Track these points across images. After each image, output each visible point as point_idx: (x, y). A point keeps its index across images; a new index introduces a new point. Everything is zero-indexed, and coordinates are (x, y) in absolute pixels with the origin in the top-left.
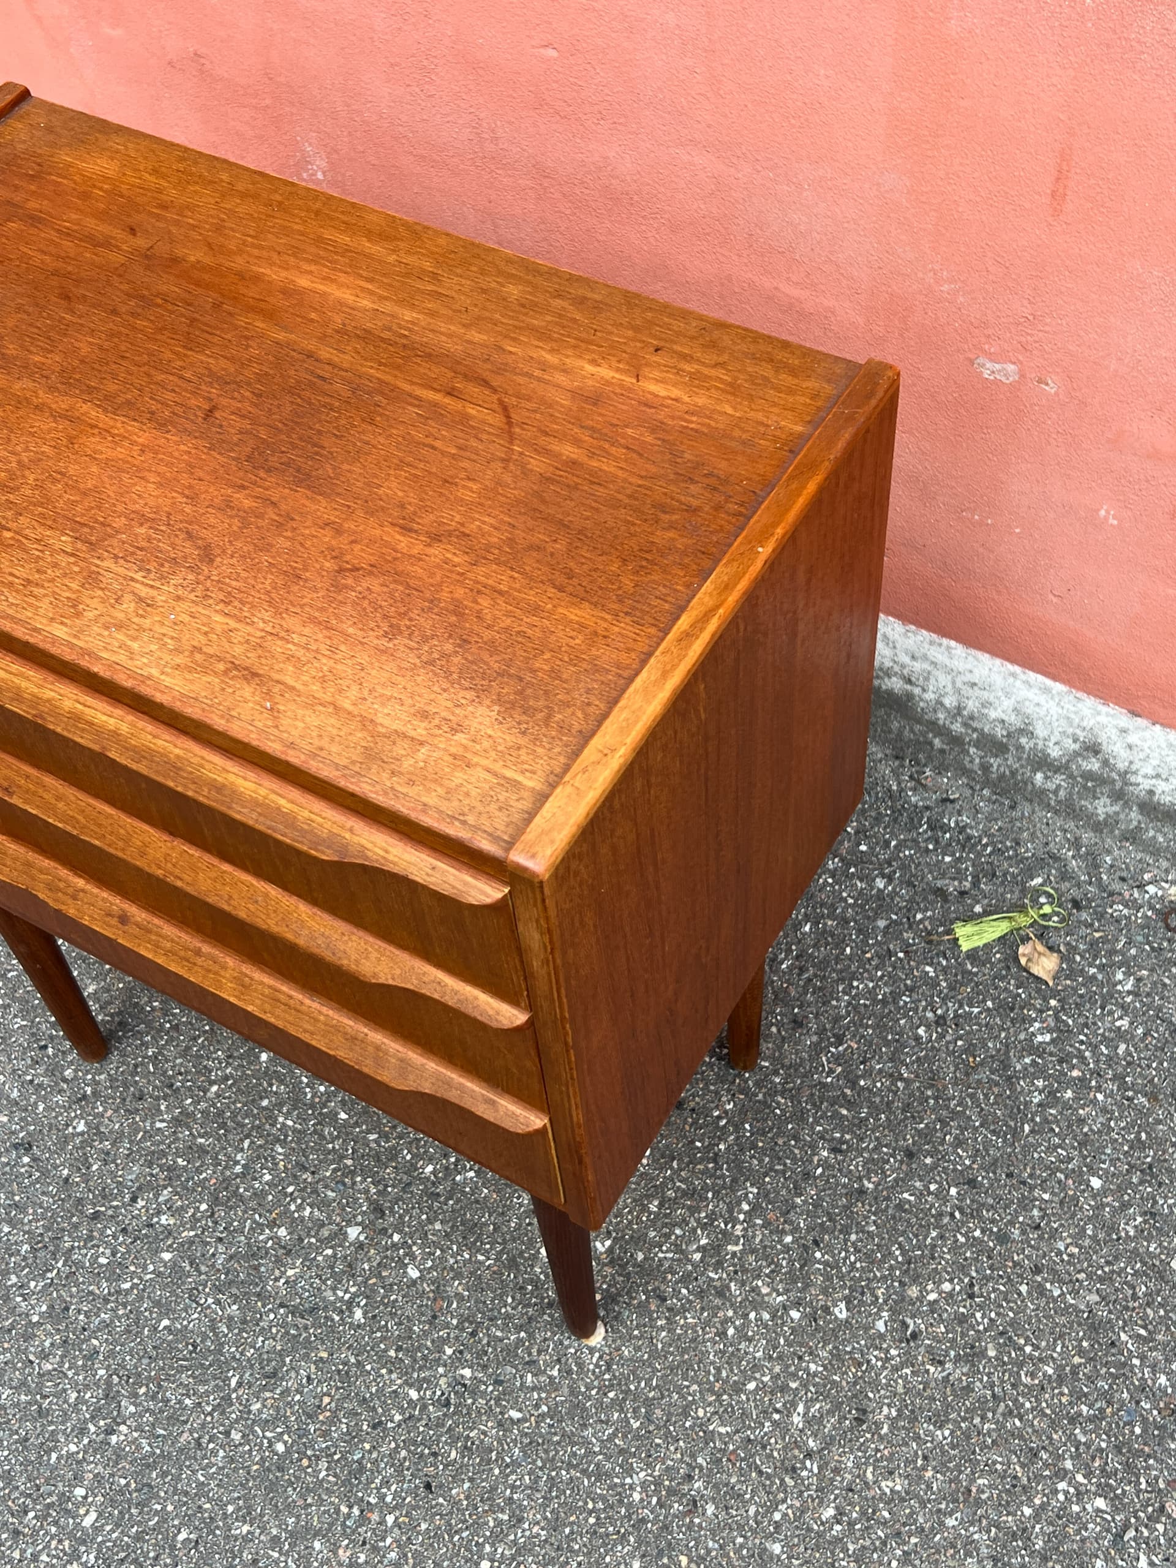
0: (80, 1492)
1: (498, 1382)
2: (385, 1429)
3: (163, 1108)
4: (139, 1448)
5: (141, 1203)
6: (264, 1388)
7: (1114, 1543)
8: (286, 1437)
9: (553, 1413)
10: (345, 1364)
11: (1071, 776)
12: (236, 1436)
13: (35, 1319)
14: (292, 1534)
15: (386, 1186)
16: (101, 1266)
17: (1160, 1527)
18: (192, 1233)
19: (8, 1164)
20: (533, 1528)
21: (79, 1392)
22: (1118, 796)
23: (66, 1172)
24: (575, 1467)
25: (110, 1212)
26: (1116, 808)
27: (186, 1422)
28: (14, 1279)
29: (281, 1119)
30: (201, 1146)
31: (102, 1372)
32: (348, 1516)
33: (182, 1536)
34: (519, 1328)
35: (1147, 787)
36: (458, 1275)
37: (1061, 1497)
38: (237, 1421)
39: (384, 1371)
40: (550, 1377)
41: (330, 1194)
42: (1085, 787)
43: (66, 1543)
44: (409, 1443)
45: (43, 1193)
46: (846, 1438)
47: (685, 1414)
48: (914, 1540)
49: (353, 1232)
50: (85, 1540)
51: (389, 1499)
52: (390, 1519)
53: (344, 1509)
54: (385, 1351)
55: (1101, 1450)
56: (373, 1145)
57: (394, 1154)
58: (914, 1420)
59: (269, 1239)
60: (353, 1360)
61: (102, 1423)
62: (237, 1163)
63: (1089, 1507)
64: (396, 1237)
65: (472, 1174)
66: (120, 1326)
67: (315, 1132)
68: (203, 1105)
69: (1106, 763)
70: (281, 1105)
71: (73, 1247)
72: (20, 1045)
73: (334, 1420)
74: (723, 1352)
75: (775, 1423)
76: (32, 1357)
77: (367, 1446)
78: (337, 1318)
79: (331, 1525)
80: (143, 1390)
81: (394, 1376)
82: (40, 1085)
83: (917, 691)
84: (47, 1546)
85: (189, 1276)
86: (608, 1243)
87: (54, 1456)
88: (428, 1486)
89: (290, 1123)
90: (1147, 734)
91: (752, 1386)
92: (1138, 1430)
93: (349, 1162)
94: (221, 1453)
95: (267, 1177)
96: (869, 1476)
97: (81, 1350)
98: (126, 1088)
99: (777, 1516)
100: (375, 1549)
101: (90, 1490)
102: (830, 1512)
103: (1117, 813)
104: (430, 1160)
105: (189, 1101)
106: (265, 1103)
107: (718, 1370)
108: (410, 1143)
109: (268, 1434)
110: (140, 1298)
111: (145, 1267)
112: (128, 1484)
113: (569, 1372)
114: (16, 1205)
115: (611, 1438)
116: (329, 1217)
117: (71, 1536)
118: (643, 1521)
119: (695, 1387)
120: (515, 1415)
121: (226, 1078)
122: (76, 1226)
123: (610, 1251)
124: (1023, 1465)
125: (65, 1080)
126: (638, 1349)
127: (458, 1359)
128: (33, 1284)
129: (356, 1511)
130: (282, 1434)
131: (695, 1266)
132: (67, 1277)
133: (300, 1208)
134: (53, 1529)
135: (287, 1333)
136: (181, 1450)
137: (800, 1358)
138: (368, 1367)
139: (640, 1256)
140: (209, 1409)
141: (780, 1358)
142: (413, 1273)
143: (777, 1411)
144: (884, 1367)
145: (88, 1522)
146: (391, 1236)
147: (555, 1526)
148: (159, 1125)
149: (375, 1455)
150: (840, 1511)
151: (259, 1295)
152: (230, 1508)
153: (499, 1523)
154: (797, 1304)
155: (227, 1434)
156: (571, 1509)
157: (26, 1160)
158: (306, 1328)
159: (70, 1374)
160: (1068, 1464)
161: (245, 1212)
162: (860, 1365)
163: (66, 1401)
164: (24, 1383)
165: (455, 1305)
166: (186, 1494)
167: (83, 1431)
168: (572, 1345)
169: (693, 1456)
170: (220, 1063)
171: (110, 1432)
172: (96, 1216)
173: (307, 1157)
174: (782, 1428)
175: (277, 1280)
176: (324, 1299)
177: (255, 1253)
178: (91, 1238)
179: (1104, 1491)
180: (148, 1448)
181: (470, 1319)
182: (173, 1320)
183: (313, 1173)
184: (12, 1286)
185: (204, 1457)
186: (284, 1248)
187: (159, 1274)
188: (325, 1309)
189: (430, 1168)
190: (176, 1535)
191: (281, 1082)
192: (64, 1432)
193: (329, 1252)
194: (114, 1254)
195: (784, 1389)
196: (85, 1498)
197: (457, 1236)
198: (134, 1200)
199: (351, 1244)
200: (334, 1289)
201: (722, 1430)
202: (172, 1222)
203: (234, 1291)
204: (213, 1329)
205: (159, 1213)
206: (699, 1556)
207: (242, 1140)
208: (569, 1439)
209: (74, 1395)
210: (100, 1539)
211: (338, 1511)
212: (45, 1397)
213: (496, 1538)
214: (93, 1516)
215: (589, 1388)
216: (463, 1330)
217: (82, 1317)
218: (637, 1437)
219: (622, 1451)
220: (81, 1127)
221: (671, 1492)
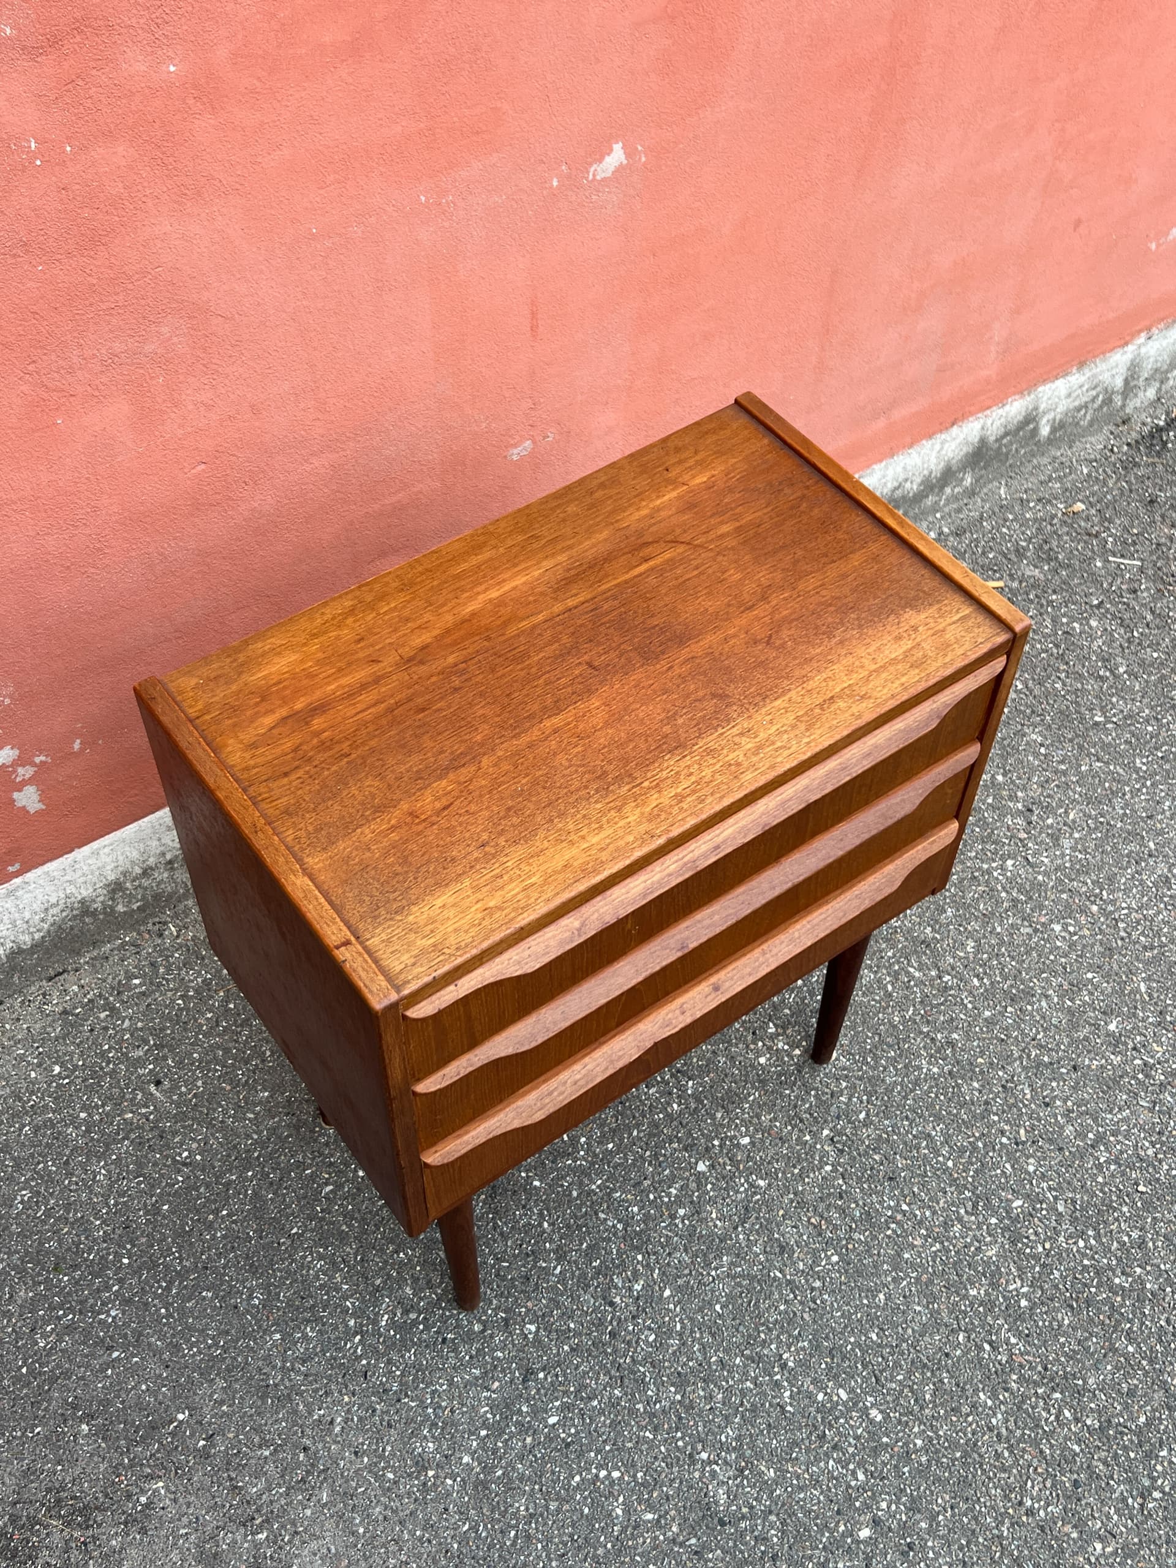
0: (820, 1397)
1: (838, 1118)
2: (846, 1192)
3: (544, 1265)
4: (803, 1349)
5: (617, 1300)
6: (790, 1257)
7: (1032, 866)
8: (829, 1253)
9: (869, 1095)
10: (792, 1201)
12: (818, 1284)
13: (678, 1397)
14: (895, 1269)
15: (676, 1136)
16: (655, 1340)
17: (1030, 845)
18: (657, 1271)
19: (538, 1390)
20: (937, 1132)
21: (747, 1380)
23: (566, 1348)
24: (906, 1095)
25: (615, 1323)
27: (795, 1314)
28: (640, 1406)
29: (594, 1187)
30: (589, 1247)
31: (738, 1361)
32: (894, 1231)
33: (874, 1337)
34: (808, 1093)
36: (758, 1117)
37: (1001, 877)
38: (807, 1281)
39: (807, 1180)
40: (846, 1088)
41: (667, 1172)
43: (854, 1414)
44: (859, 1180)
45: (576, 1369)
46: (936, 956)
47: (895, 1027)
48: (1003, 950)
49: (701, 1167)
50: (855, 1400)
51: (892, 1204)
52: (905, 1207)
53: (889, 1232)
54: (793, 1175)
55: (982, 850)
56: (642, 1135)
57: (655, 1125)
58: (937, 921)
59: (683, 1222)
60: (792, 1196)
61: (776, 1370)
62: (614, 1226)
63: (1011, 868)
64: (716, 1143)
65: (690, 1083)
66: (707, 1339)
67: (615, 1168)
68: (556, 1237)
70: (581, 1183)
71: (632, 1357)
72: (432, 1358)
73: (829, 1221)
74: (864, 993)
75: (916, 985)
76: (708, 1407)
77: (853, 1205)
78: (759, 1197)
79: (896, 1244)
80: (763, 1336)
81: (812, 1175)
82: (478, 1350)
84: (852, 1427)
85: (689, 1282)
86: (771, 1025)
87: (789, 1408)
88: (891, 1179)
89: (599, 1182)
91: (890, 988)
92: (977, 830)
93: (648, 1153)
94: (826, 1297)
95: (636, 1209)
96: (962, 954)
97: (716, 1371)
98: (514, 1286)
99: (970, 1006)
100: (920, 1223)
101: (821, 1389)
102: (976, 982)
104: (669, 1104)
105: (547, 1245)
106: (575, 1194)
107: (874, 1000)
108: (651, 1111)
109: (823, 1263)
110: (691, 1319)
111: (668, 1310)
112: (826, 1363)
113: (847, 1076)
114: (578, 1391)
115: (896, 1070)
116: (682, 1179)
117: (849, 1410)
118: (950, 1072)
119: (881, 1015)
120: (862, 1116)
121: (541, 1214)
122: (615, 1351)
123: (776, 1025)
124: (979, 885)
125: (483, 1331)
126: (846, 1035)
127: (815, 1135)
128: (650, 1393)
129: (893, 1226)
130: (826, 1255)
131: (805, 985)
132: (654, 1367)
133: (669, 1195)
134: (842, 1421)
135: (757, 1231)
136: (815, 1322)
137: (882, 958)
138: (800, 1188)
139: (787, 1011)
140: (792, 1296)
141: (878, 967)
142: (746, 1141)
143: (909, 981)
144: (903, 922)
145: (843, 1395)
146: (713, 1145)
147: (939, 1118)
148: (558, 1271)
149: (861, 1203)
150: (977, 976)
151: (721, 1241)
152: (865, 1301)
153: (927, 1146)
155: (813, 1289)
156: (933, 1105)
157: (541, 1375)
158: (757, 1218)
159: (731, 1383)
160: (985, 866)
161: (656, 1231)
162: (896, 932)
163: (751, 1391)
164: (726, 1417)
165: (778, 1124)
166: (846, 1327)
167: (777, 1385)
168: (828, 1068)
169: (921, 1032)
170: (526, 1215)
171: (784, 1366)
172: (613, 1335)
173: (631, 1179)
174: (920, 983)
175: (716, 1226)
176: (742, 1201)
177: (692, 1232)
178: (629, 1343)
179: (1003, 859)
180: (806, 1344)
181: (790, 1119)
182: (718, 1302)
183: (645, 1179)
184: (645, 1409)
185: (824, 1308)
186: (693, 1215)
187: (679, 1302)
188: (749, 1202)
189: (675, 1106)
190: (872, 1341)
191: (563, 1178)
192: (774, 1397)
193: (709, 1187)
194: (650, 1329)
195: (897, 973)
196: (826, 1394)
197: (731, 1107)
198: (612, 1304)
199: (710, 1171)
200: (737, 1192)
201: (911, 1012)
202: (642, 1282)
203: (711, 1256)
204: (734, 1277)
205: (630, 1289)
206: (981, 1052)
207: (598, 1218)
208: (889, 1091)
209: (748, 1384)
210: (859, 1391)
211: (889, 1237)
212: (742, 1404)
213: (937, 1153)
214: (841, 1392)
215: (861, 1069)
216: (796, 1125)
217: (691, 1364)
218: (900, 1056)
219: (906, 1066)
220: (533, 1328)
221: (938, 1051)
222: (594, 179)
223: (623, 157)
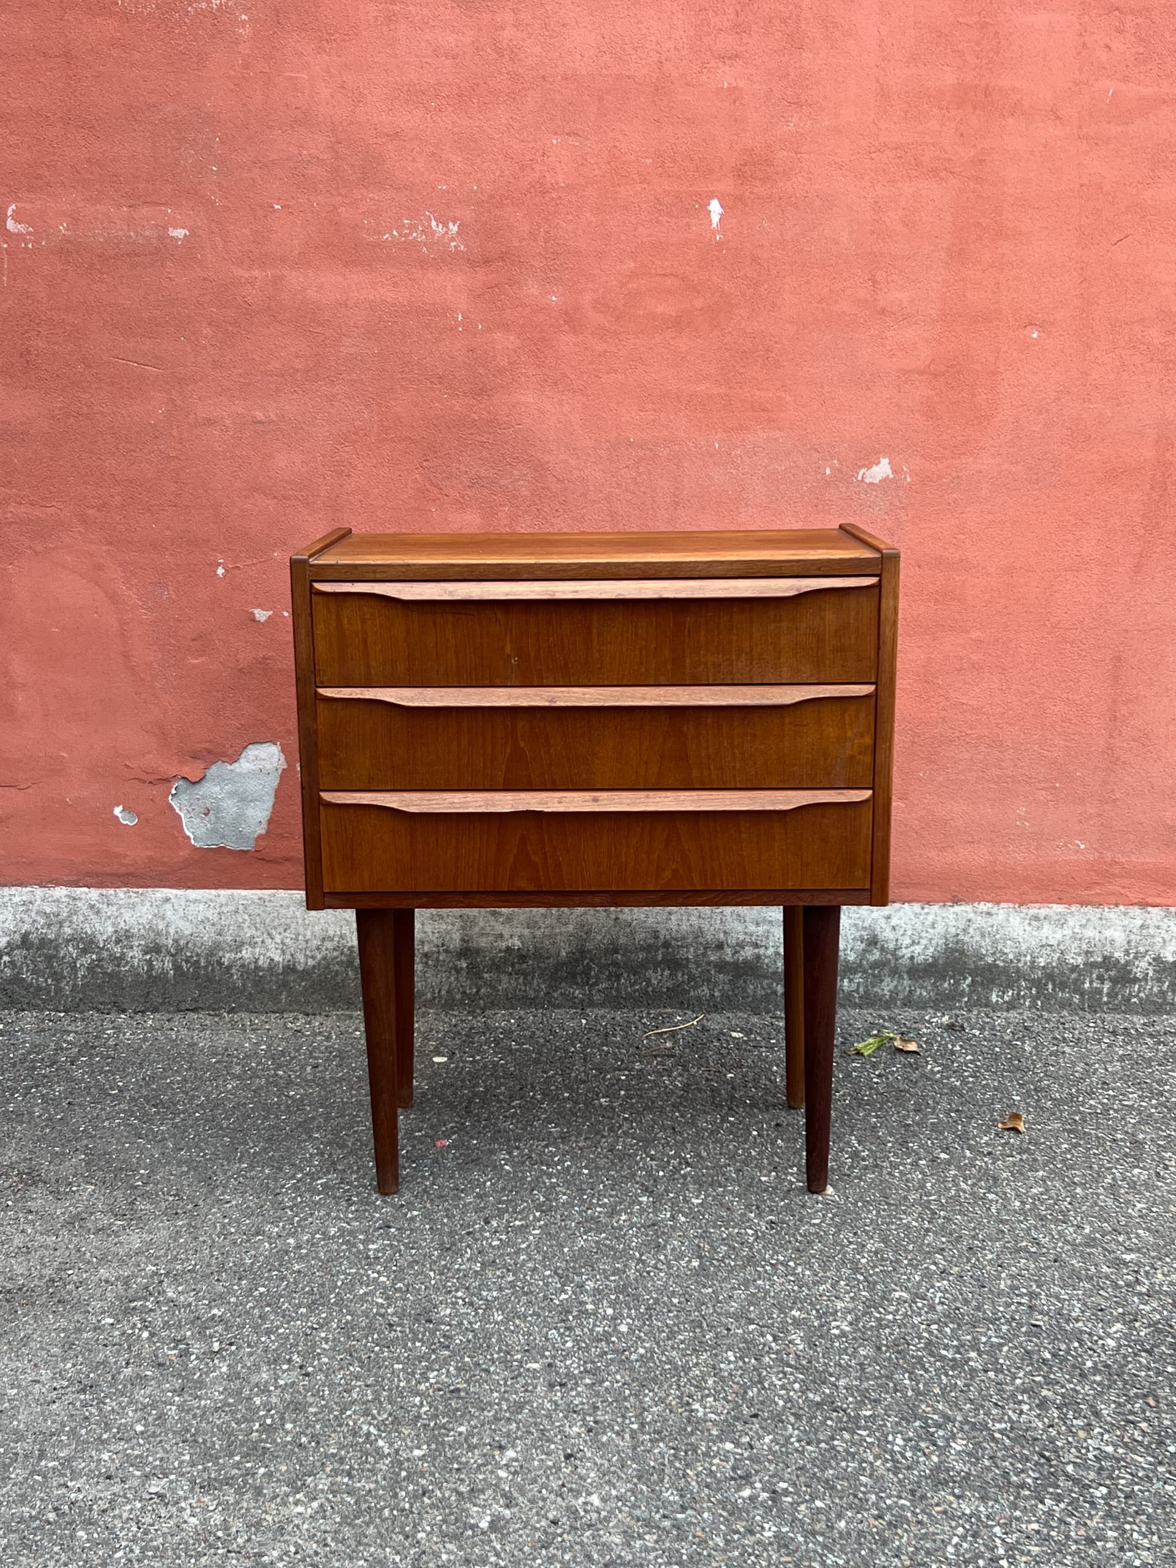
0: (590, 1307)
1: (793, 1216)
2: (749, 1243)
3: (463, 1195)
4: (608, 1285)
5: (495, 1222)
6: (658, 1251)
8: (694, 1260)
9: (836, 1215)
10: (696, 1233)
11: (865, 972)
12: (663, 1267)
13: (478, 1269)
14: (740, 1284)
15: (643, 1183)
16: (496, 1245)
18: (542, 1223)
20: (873, 1246)
21: (542, 1281)
22: (895, 972)
23: (428, 1227)
24: (871, 1225)
25: (478, 1229)
26: (895, 983)
27: (624, 1272)
28: (443, 1263)
29: (547, 1181)
30: (507, 1199)
31: (548, 1273)
32: (765, 1270)
33: (675, 1301)
34: (782, 1200)
35: (909, 955)
36: (724, 1196)
37: (1117, 1173)
38: (656, 1264)
40: (820, 1207)
41: (612, 1192)
42: (874, 976)
43: (606, 1322)
45: (421, 1235)
46: (996, 1185)
47: (907, 1199)
48: (1068, 1199)
49: (644, 1199)
50: (616, 1317)
51: (782, 1259)
52: (791, 1264)
53: (760, 1269)
54: (715, 1224)
55: (1118, 1158)
56: (617, 1175)
57: (633, 1175)
58: (1021, 1173)
59: (594, 1213)
61: (572, 1285)
62: (538, 1198)
63: (1135, 1172)
64: (671, 1194)
69: (882, 949)
70: (540, 1177)
72: (330, 1203)
73: (714, 1248)
74: (901, 1180)
75: (956, 1190)
76: (494, 1280)
77: (746, 1249)
78: (671, 1223)
79: (759, 1275)
80: (583, 1270)
81: (731, 1229)
82: (365, 1209)
83: (762, 951)
84: (595, 1325)
87: (557, 1302)
88: (798, 1250)
89: (554, 1181)
90: (901, 913)
91: (929, 1185)
93: (609, 1182)
94: (662, 1274)
95: (565, 1198)
96: (1022, 1190)
97: (523, 1270)
98: (428, 1196)
99: (994, 1211)
100: (795, 1274)
101: (595, 1304)
102: (1018, 1203)
103: (896, 987)
105: (478, 1190)
106: (529, 1179)
107: (906, 1184)
109: (682, 1262)
110: (538, 1246)
111: (527, 1238)
112: (617, 1297)
113: (828, 1204)
114: (409, 1243)
115: (878, 1214)
116: (621, 1199)
117: (604, 1319)
118: (927, 1228)
119: (900, 1192)
120: (816, 1221)
121: (491, 1179)
122: (461, 1238)
124: (1089, 1171)
125: (380, 1204)
126: (855, 1190)
127: (761, 1215)
129: (768, 1268)
130: (690, 1260)
132: (479, 1253)
133: (600, 1201)
134: (591, 1320)
135: (648, 1234)
136: (636, 1280)
137: (942, 1172)
140: (634, 1265)
141: (932, 1174)
143: (952, 1187)
144: (987, 1164)
146: (668, 1195)
148: (468, 1201)
149: (755, 1251)
150: (1022, 1202)
151: (613, 1228)
153: (854, 1248)
154: (920, 1159)
156: (888, 1235)
157: (393, 1231)
158: (656, 1230)
159: (528, 1278)
160: (1109, 1165)
161: (566, 1210)
162: (974, 1167)
163: (538, 1286)
164: (501, 1288)
165: (735, 1203)
166: (659, 1290)
167: (563, 1290)
168: (818, 1197)
170: (481, 1175)
172: (470, 1233)
173: (581, 1187)
174: (960, 1190)
175: (617, 1222)
176: (655, 1220)
177: (591, 1218)
178: (476, 1239)
180: (613, 1285)
181: (750, 1205)
184: (446, 1264)
186: (606, 1213)
187: (540, 1238)
188: (660, 1222)
190: (671, 1302)
193: (637, 1207)
194: (500, 1240)
195: (946, 1181)
197: (707, 1186)
198: (488, 1223)
199: (647, 1203)
200: (657, 1216)
202: (523, 1223)
203: (596, 1231)
204: (598, 1244)
205: (510, 1222)
206: (972, 1229)
207: (531, 1192)
208: (857, 1219)
209: (541, 1283)
210: (626, 1315)
211: (757, 1271)
212: (522, 1288)
213: (859, 1253)
214: (611, 1311)
215: (845, 1205)
216: (750, 1208)
217: (509, 1261)
218: (891, 1210)
219: (889, 1215)
220: (416, 1213)
221: (931, 1218)
222: (862, 481)
223: (889, 472)
